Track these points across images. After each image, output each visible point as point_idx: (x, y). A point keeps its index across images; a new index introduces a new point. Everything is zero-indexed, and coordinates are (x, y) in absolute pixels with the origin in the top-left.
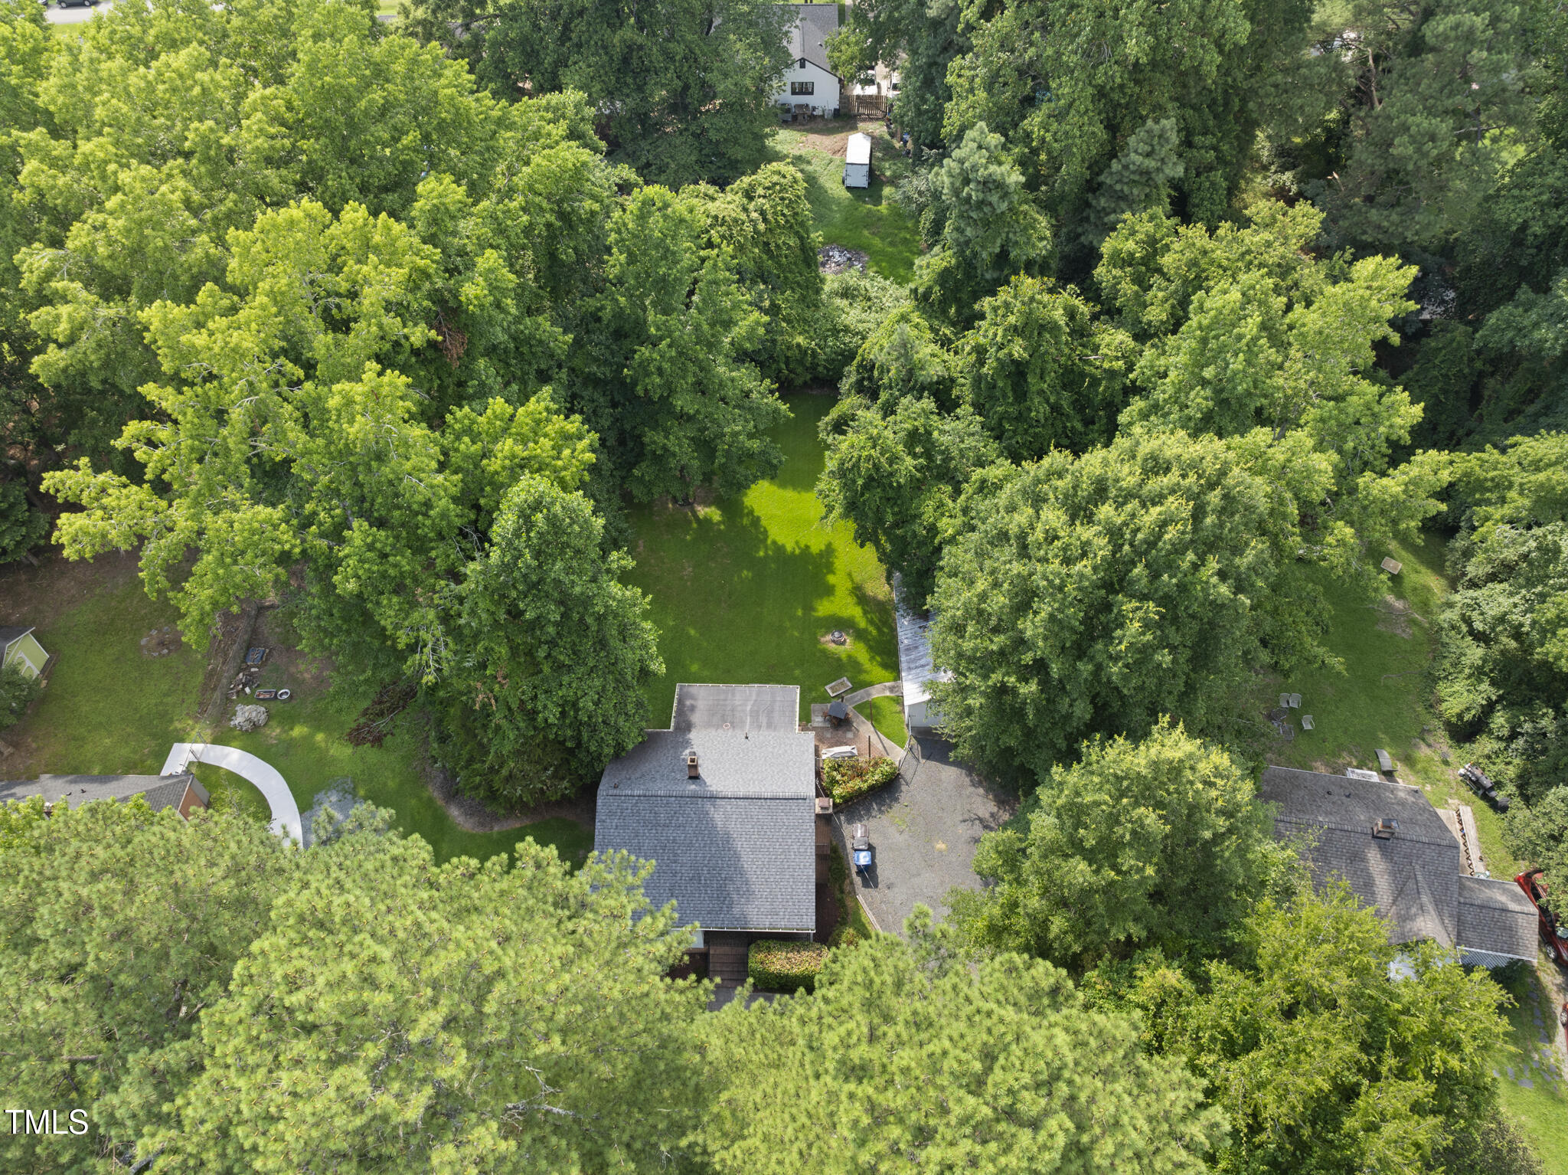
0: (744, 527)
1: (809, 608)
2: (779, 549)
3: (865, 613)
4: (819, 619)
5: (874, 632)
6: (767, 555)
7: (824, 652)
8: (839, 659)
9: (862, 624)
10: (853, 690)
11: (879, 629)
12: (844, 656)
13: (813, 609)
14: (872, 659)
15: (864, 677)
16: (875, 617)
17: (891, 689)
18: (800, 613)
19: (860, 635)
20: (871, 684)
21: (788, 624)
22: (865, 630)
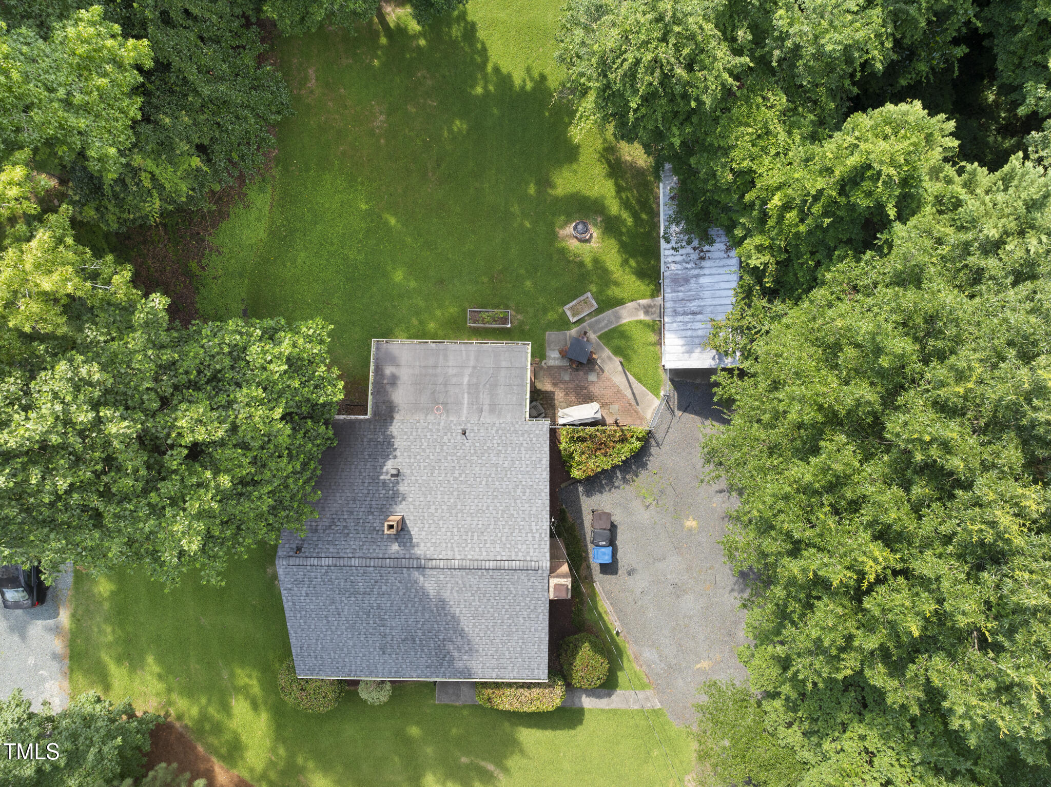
0: (453, 43)
1: (545, 183)
2: (505, 81)
3: (619, 189)
4: (557, 200)
5: (630, 221)
6: (487, 92)
7: (563, 252)
8: (581, 264)
9: (614, 207)
10: (599, 311)
11: (635, 215)
12: (588, 260)
13: (551, 185)
14: (625, 262)
15: (615, 292)
16: (632, 196)
17: (647, 309)
18: (532, 190)
19: (611, 226)
20: (620, 302)
21: (515, 208)
22: (617, 218)
